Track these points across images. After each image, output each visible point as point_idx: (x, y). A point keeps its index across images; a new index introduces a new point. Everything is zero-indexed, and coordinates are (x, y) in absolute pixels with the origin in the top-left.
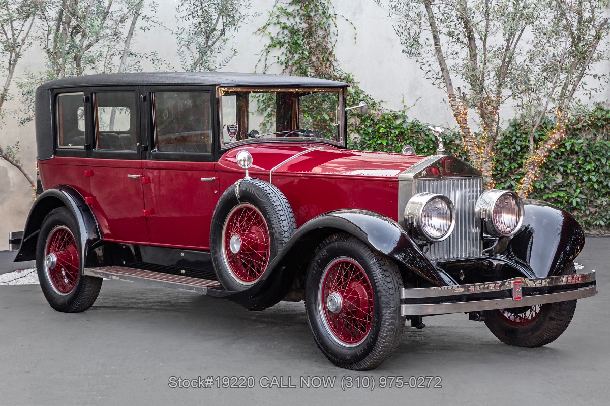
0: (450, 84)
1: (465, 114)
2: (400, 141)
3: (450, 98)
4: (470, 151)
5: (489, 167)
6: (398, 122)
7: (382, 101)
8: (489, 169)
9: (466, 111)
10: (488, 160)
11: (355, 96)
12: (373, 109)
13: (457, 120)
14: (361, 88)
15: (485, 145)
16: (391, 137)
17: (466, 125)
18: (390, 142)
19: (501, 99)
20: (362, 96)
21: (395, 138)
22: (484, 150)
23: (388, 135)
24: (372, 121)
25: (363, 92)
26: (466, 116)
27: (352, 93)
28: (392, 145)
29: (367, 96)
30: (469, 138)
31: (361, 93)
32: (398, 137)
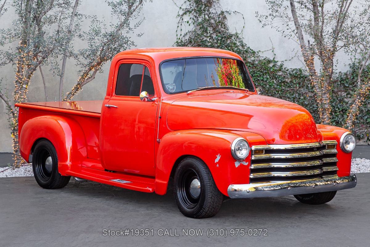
0: (302, 38)
1: (313, 60)
2: (273, 79)
3: (302, 48)
4: (316, 86)
5: (327, 97)
6: (271, 65)
7: (260, 51)
8: (327, 98)
9: (313, 57)
10: (326, 92)
11: (240, 48)
12: (253, 56)
13: (306, 64)
14: (245, 42)
15: (324, 81)
16: (266, 76)
17: (313, 67)
18: (265, 80)
19: (336, 49)
20: (246, 48)
21: (268, 77)
22: (323, 85)
23: (263, 75)
24: (253, 64)
25: (246, 45)
26: (313, 61)
27: (239, 46)
28: (266, 81)
29: (249, 47)
30: (315, 77)
31: (245, 46)
32: (271, 76)
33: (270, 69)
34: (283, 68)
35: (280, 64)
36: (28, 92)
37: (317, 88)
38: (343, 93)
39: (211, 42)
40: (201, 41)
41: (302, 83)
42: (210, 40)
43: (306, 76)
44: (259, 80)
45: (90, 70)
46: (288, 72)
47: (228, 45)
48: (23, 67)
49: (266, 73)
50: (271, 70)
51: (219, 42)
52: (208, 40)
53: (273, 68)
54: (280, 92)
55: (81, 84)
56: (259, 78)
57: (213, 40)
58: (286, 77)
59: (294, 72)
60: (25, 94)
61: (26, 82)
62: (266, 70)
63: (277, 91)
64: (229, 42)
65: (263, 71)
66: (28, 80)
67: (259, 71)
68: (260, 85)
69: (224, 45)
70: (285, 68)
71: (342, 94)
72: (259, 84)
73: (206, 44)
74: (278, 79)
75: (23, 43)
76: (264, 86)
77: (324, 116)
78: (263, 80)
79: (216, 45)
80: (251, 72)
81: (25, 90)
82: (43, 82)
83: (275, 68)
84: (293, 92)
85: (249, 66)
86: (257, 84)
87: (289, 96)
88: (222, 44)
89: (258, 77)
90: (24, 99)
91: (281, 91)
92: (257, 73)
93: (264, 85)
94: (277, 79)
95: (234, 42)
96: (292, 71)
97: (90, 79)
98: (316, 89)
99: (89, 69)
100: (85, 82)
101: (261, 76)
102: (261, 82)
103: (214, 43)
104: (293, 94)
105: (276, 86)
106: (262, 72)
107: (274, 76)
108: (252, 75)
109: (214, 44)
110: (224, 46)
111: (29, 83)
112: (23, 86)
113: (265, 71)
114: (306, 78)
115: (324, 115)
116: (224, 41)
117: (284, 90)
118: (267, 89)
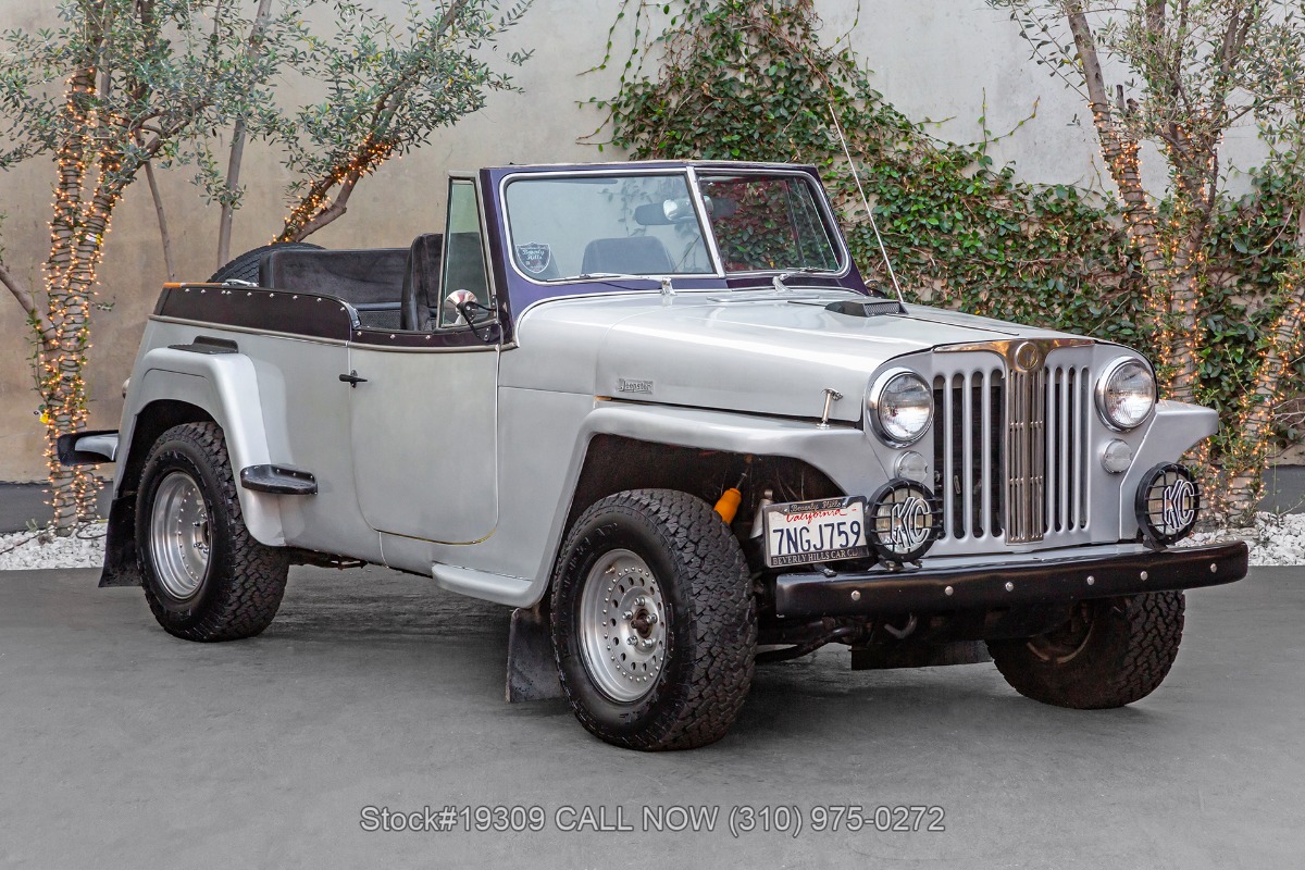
0: (1098, 76)
1: (1134, 154)
2: (973, 222)
3: (1096, 113)
4: (1144, 250)
5: (1190, 290)
6: (968, 173)
7: (928, 121)
8: (1188, 295)
9: (1136, 146)
10: (1187, 273)
11: (860, 106)
12: (904, 140)
13: (1111, 169)
14: (875, 85)
15: (1180, 234)
16: (949, 213)
17: (1135, 182)
18: (947, 225)
19: (1224, 116)
20: (877, 107)
21: (959, 216)
22: (1177, 246)
23: (941, 207)
24: (903, 170)
25: (881, 96)
26: (1135, 160)
27: (852, 99)
28: (950, 231)
29: (890, 107)
30: (1142, 216)
31: (876, 100)
32: (966, 213)
33: (965, 187)
34: (1010, 185)
35: (1003, 170)
36: (103, 259)
37: (1149, 256)
38: (1226, 275)
39: (751, 87)
40: (717, 84)
41: (1079, 238)
42: (750, 80)
43: (1094, 215)
44: (923, 226)
45: (332, 180)
46: (1029, 198)
47: (812, 98)
48: (81, 168)
49: (950, 201)
50: (969, 191)
51: (781, 85)
52: (742, 80)
53: (977, 184)
54: (998, 273)
55: (296, 231)
56: (924, 221)
57: (761, 79)
58: (1022, 217)
59: (1051, 200)
60: (93, 268)
61: (97, 222)
62: (950, 191)
63: (988, 267)
64: (816, 85)
65: (939, 193)
66: (104, 215)
67: (925, 194)
68: (927, 246)
69: (798, 96)
70: (1018, 186)
71: (1222, 280)
72: (922, 242)
73: (732, 94)
74: (993, 226)
75: (81, 81)
76: (943, 249)
77: (1177, 358)
78: (937, 228)
79: (770, 97)
80: (897, 197)
81: (91, 252)
82: (158, 224)
83: (985, 185)
84: (1047, 271)
85: (890, 176)
86: (916, 243)
87: (1031, 286)
88: (792, 93)
89: (921, 216)
90: (90, 283)
91: (1004, 267)
92: (916, 202)
93: (943, 244)
94: (988, 224)
95: (835, 85)
96: (1045, 195)
97: (330, 215)
98: (1146, 259)
99: (327, 178)
100: (311, 227)
101: (930, 211)
102: (932, 235)
103: (761, 91)
104: (1046, 279)
105: (986, 250)
106: (933, 198)
107: (978, 214)
108: (898, 207)
109: (762, 95)
110: (799, 102)
111: (109, 228)
112: (88, 237)
113: (946, 195)
114: (1094, 219)
115: (1177, 353)
116: (799, 83)
117: (1014, 263)
118: (953, 260)
